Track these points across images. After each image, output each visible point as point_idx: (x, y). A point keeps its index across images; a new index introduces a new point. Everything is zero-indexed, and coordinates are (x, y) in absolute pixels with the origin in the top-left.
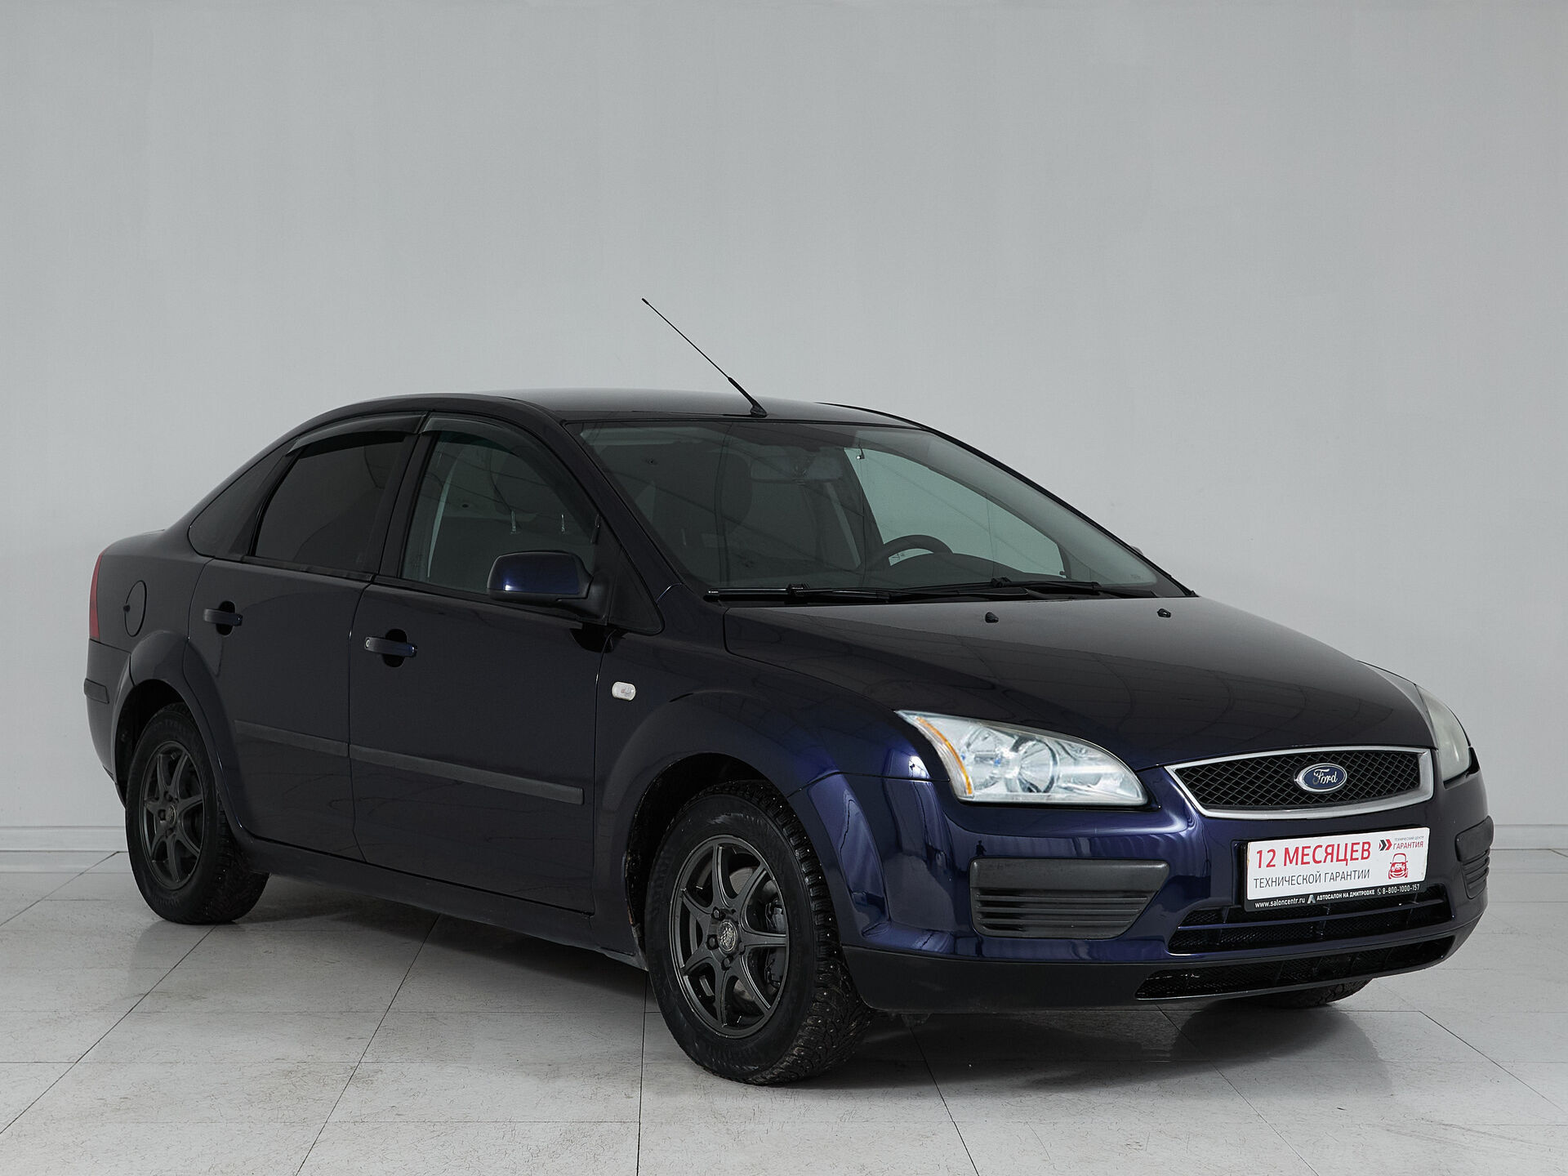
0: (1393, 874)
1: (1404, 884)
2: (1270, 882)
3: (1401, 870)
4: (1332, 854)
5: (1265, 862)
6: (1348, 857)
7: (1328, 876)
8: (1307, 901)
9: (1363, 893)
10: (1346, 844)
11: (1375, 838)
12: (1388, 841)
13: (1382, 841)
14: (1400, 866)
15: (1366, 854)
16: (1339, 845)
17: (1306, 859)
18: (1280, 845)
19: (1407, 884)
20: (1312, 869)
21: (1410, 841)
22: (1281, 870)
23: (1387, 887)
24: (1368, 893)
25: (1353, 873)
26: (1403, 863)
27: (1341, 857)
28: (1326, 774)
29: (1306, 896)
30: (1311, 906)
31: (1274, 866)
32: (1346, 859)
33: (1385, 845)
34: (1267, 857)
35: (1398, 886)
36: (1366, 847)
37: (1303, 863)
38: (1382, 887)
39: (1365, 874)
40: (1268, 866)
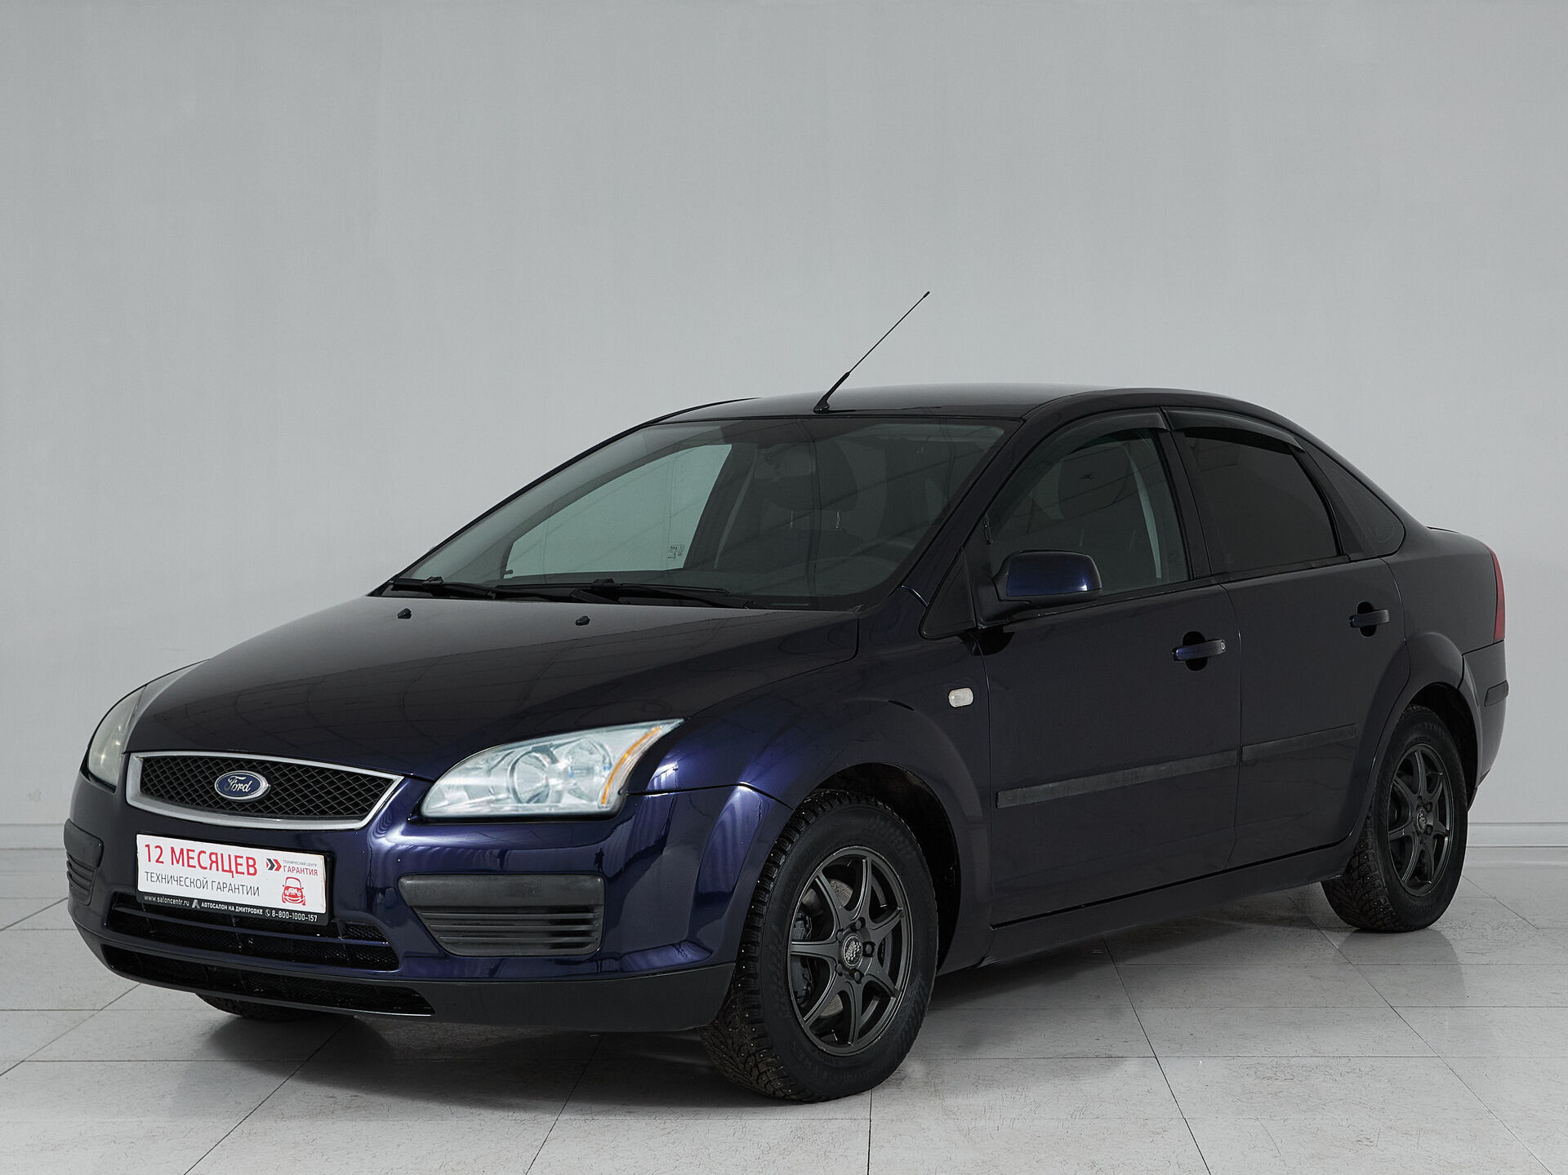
0: (287, 897)
1: (298, 912)
2: (160, 878)
3: (296, 896)
4: (217, 862)
5: (154, 857)
6: (233, 869)
7: (215, 885)
8: (191, 904)
9: (249, 910)
10: (229, 856)
11: (262, 855)
12: (276, 861)
13: (269, 860)
14: (295, 891)
15: (252, 870)
16: (222, 855)
17: (192, 862)
18: (167, 843)
19: (302, 912)
20: (197, 873)
21: (303, 867)
22: (168, 868)
23: (277, 910)
24: (255, 911)
25: (241, 887)
26: (298, 889)
27: (227, 868)
28: (239, 782)
29: (191, 900)
30: (195, 911)
31: (163, 862)
32: (230, 871)
33: (273, 865)
34: (155, 853)
35: (291, 912)
36: (251, 862)
37: (189, 866)
38: (271, 909)
39: (255, 891)
40: (157, 861)
